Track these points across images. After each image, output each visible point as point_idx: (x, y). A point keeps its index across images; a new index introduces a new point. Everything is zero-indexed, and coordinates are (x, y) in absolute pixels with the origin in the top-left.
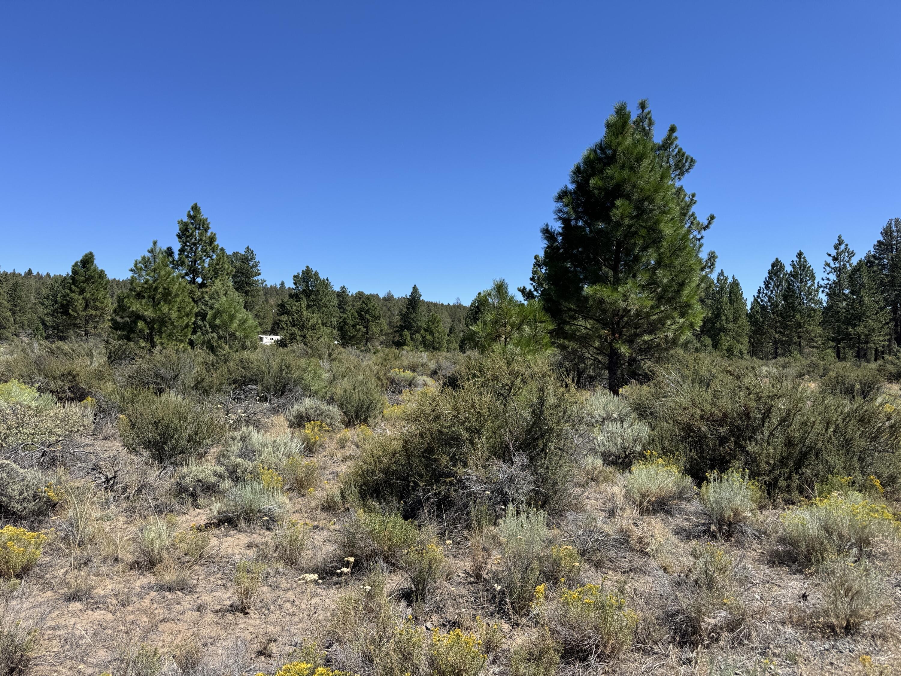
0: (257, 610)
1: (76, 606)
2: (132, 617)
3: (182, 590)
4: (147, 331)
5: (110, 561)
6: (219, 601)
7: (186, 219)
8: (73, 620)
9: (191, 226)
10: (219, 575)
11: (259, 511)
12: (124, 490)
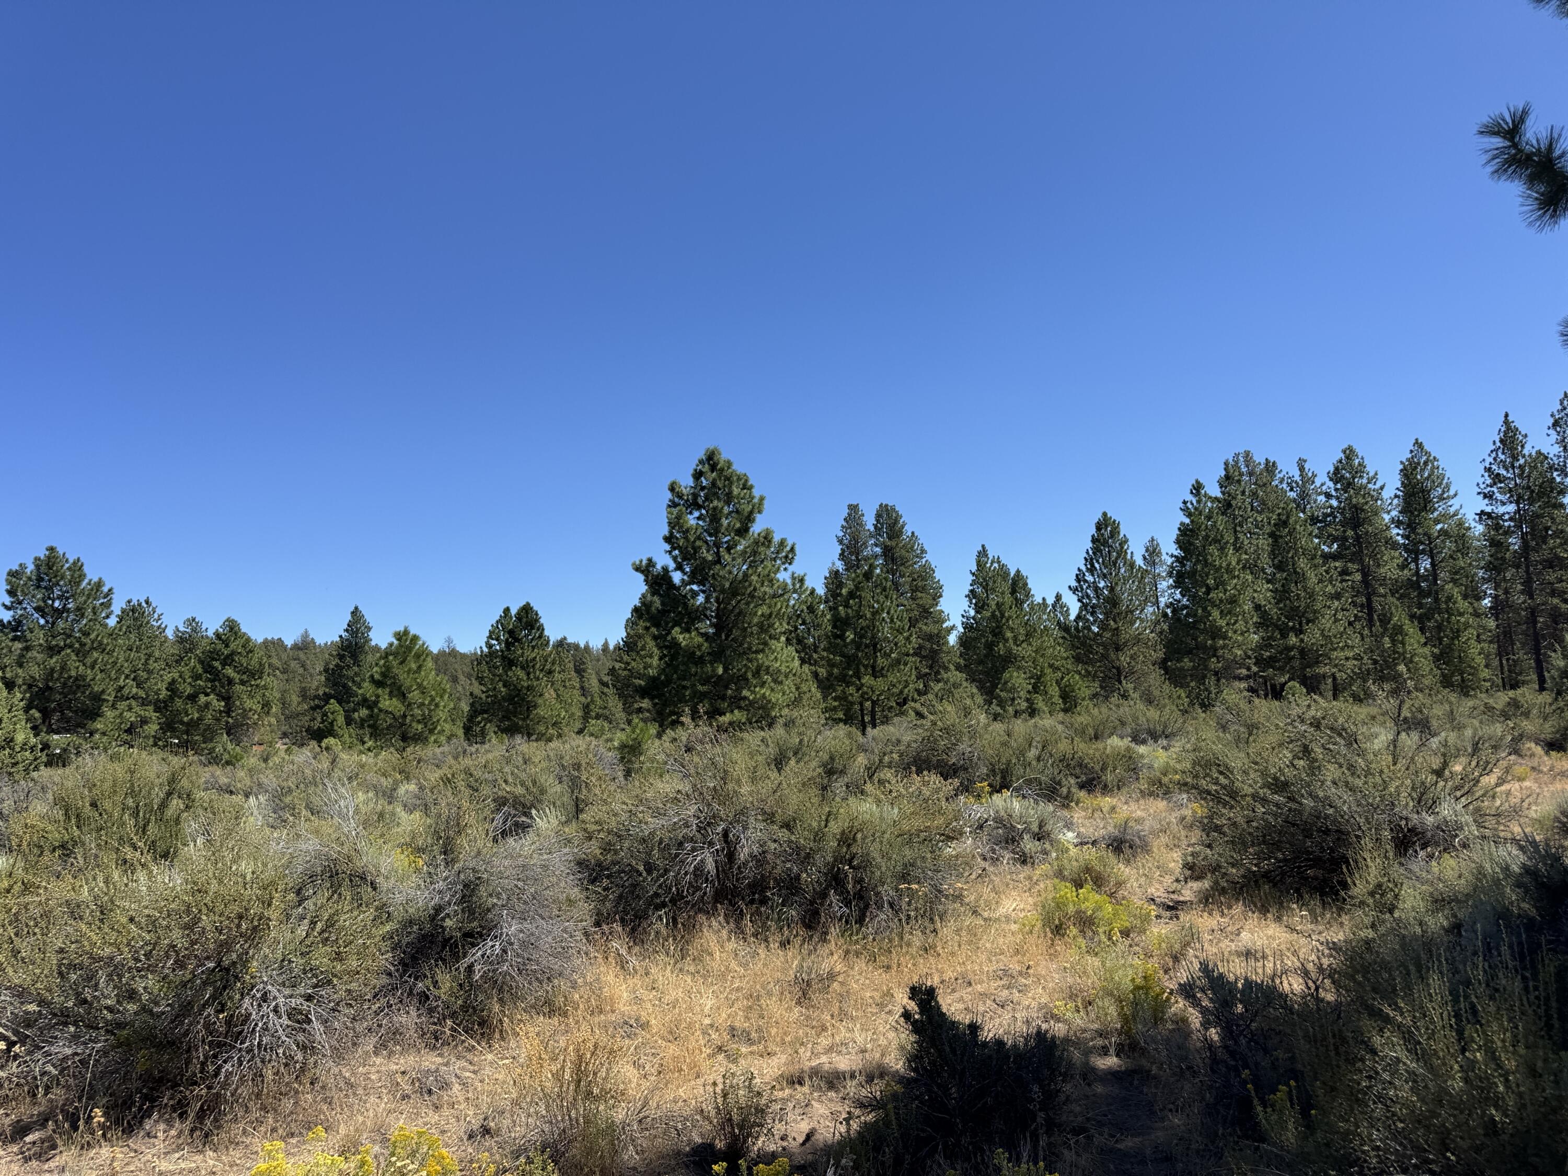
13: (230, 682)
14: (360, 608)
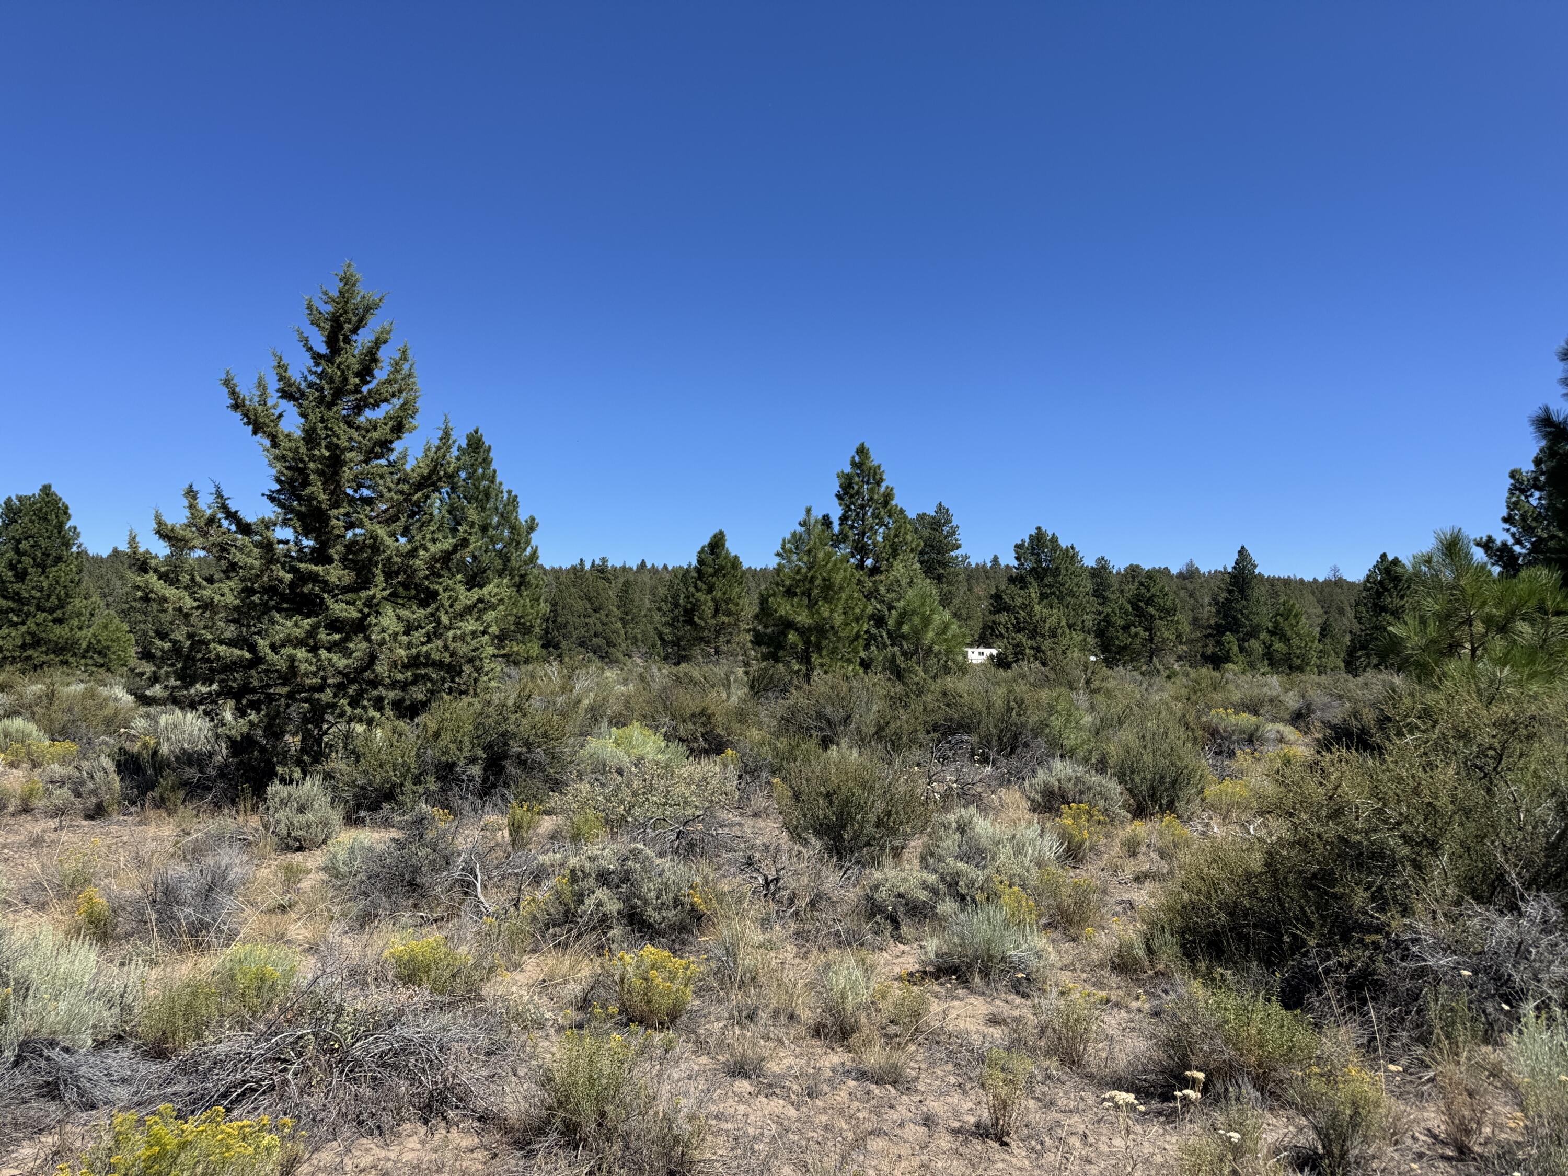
0: (1021, 1140)
1: (744, 1086)
2: (824, 1118)
3: (894, 1083)
4: (801, 646)
5: (783, 1019)
6: (956, 1113)
7: (848, 469)
8: (742, 1109)
9: (857, 479)
10: (950, 1067)
11: (1003, 959)
12: (791, 901)
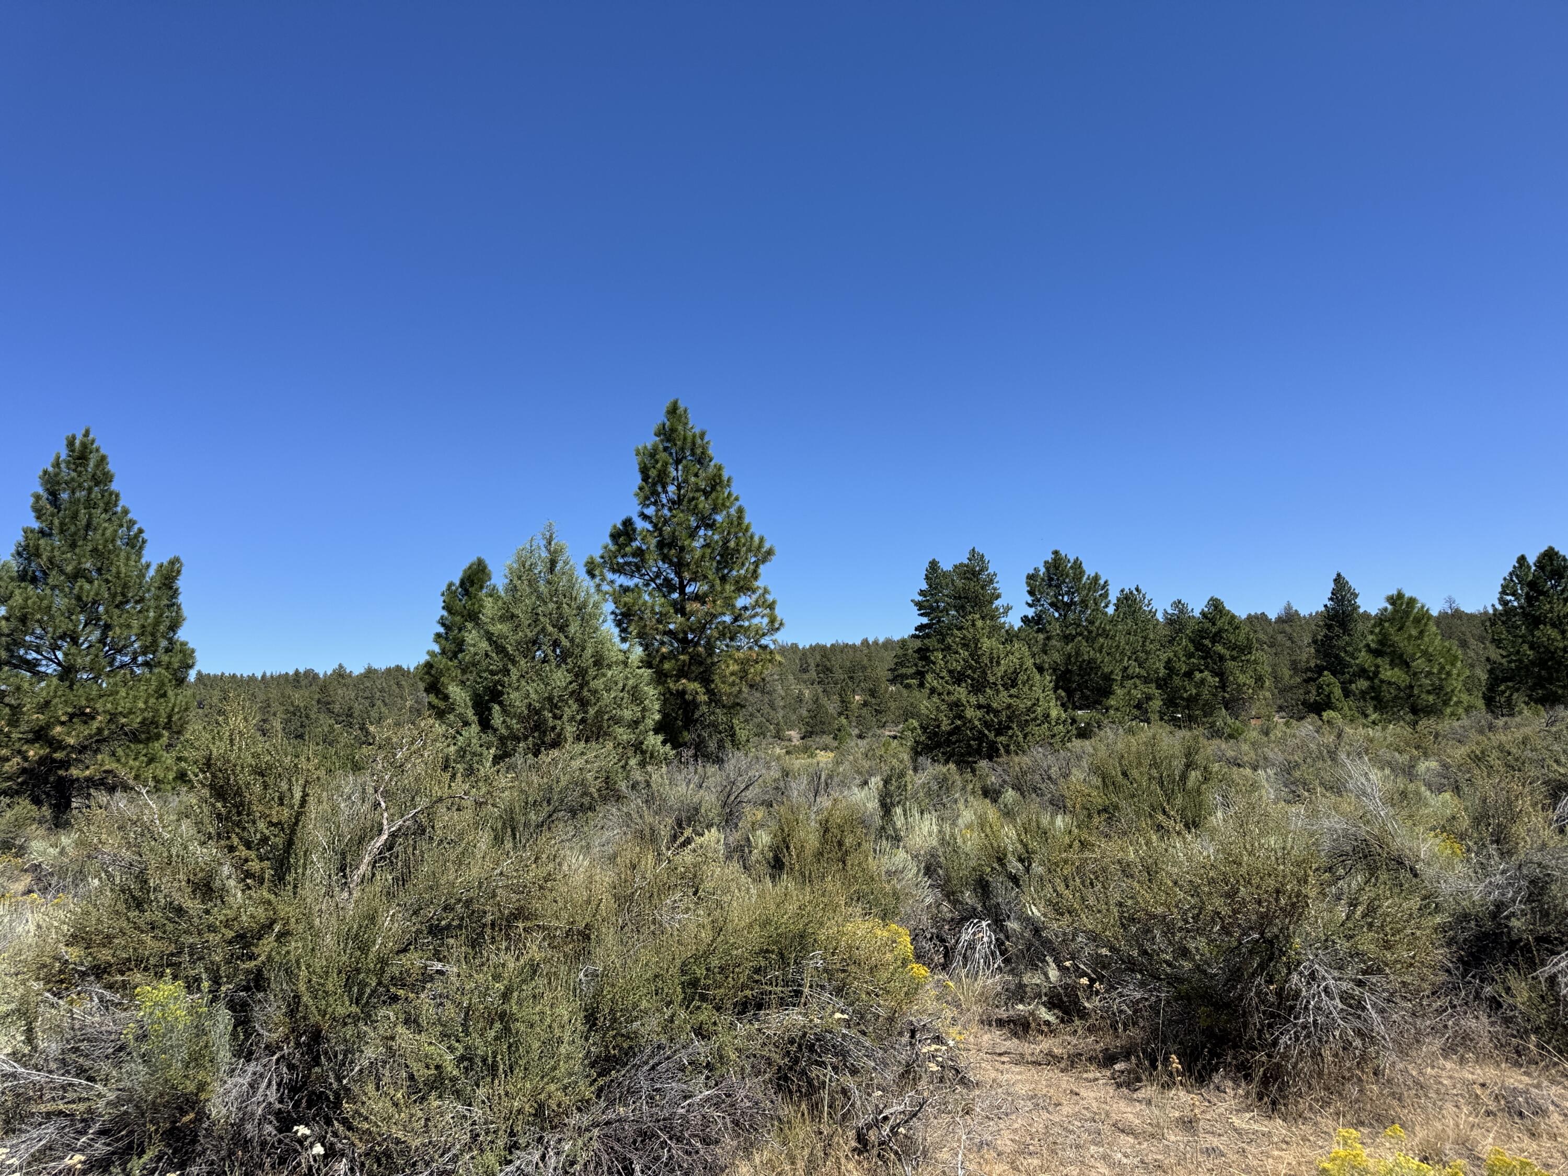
13: (1222, 658)
14: (1343, 575)
